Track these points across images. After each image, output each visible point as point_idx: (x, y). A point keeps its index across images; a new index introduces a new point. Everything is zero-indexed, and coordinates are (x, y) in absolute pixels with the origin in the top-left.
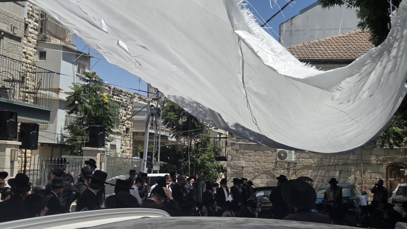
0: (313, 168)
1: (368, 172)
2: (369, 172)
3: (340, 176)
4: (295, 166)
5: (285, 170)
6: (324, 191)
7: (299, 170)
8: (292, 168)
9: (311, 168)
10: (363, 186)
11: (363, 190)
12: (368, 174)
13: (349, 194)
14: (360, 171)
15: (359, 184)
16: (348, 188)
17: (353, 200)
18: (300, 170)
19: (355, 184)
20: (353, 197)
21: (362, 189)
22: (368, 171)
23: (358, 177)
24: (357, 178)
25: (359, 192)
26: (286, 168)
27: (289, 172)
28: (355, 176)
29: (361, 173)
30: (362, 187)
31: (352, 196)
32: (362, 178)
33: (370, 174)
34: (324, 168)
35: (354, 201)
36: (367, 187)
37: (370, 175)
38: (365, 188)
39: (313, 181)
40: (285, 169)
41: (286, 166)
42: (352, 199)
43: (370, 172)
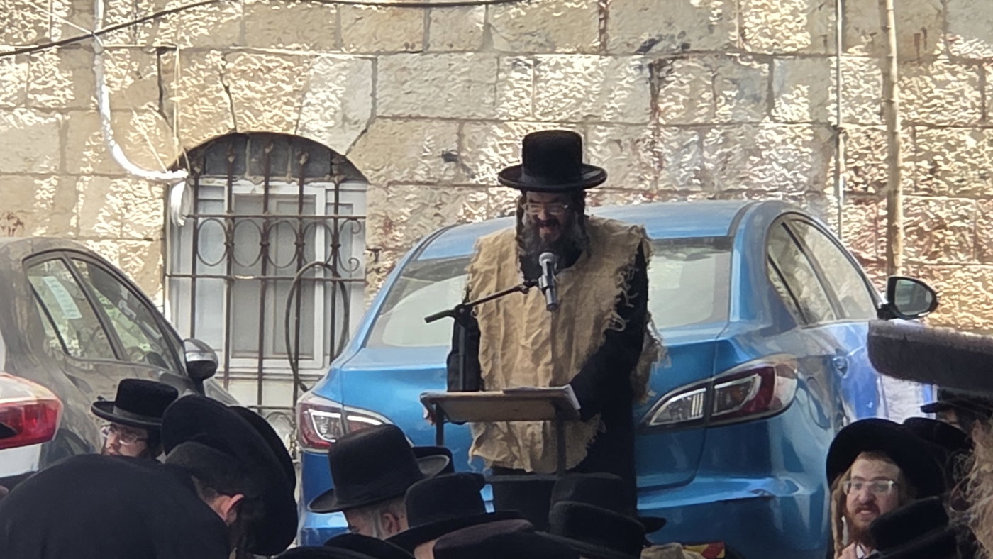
0: (364, 28)
1: (953, 59)
2: (969, 63)
3: (655, 109)
4: (158, 16)
5: (49, 58)
6: (452, 293)
7: (198, 51)
8: (119, 39)
9: (336, 33)
10: (901, 221)
11: (900, 260)
12: (961, 81)
13: (735, 318)
14: (878, 51)
15: (861, 199)
16: (722, 244)
17: (768, 375)
18: (215, 58)
19: (820, 194)
20: (771, 344)
21: (891, 255)
22: (963, 47)
23: (852, 120)
24: (837, 130)
25: (848, 286)
26: (56, 35)
27: (88, 83)
28: (819, 105)
29: (887, 75)
30: (892, 231)
31: (765, 333)
32: (891, 123)
33: (981, 85)
34: (487, 26)
35: (785, 388)
36: (941, 226)
37: (972, 94)
38: (921, 233)
39: (363, 179)
40: (43, 45)
41: (60, 16)
42: (758, 363)
43: (980, 63)
